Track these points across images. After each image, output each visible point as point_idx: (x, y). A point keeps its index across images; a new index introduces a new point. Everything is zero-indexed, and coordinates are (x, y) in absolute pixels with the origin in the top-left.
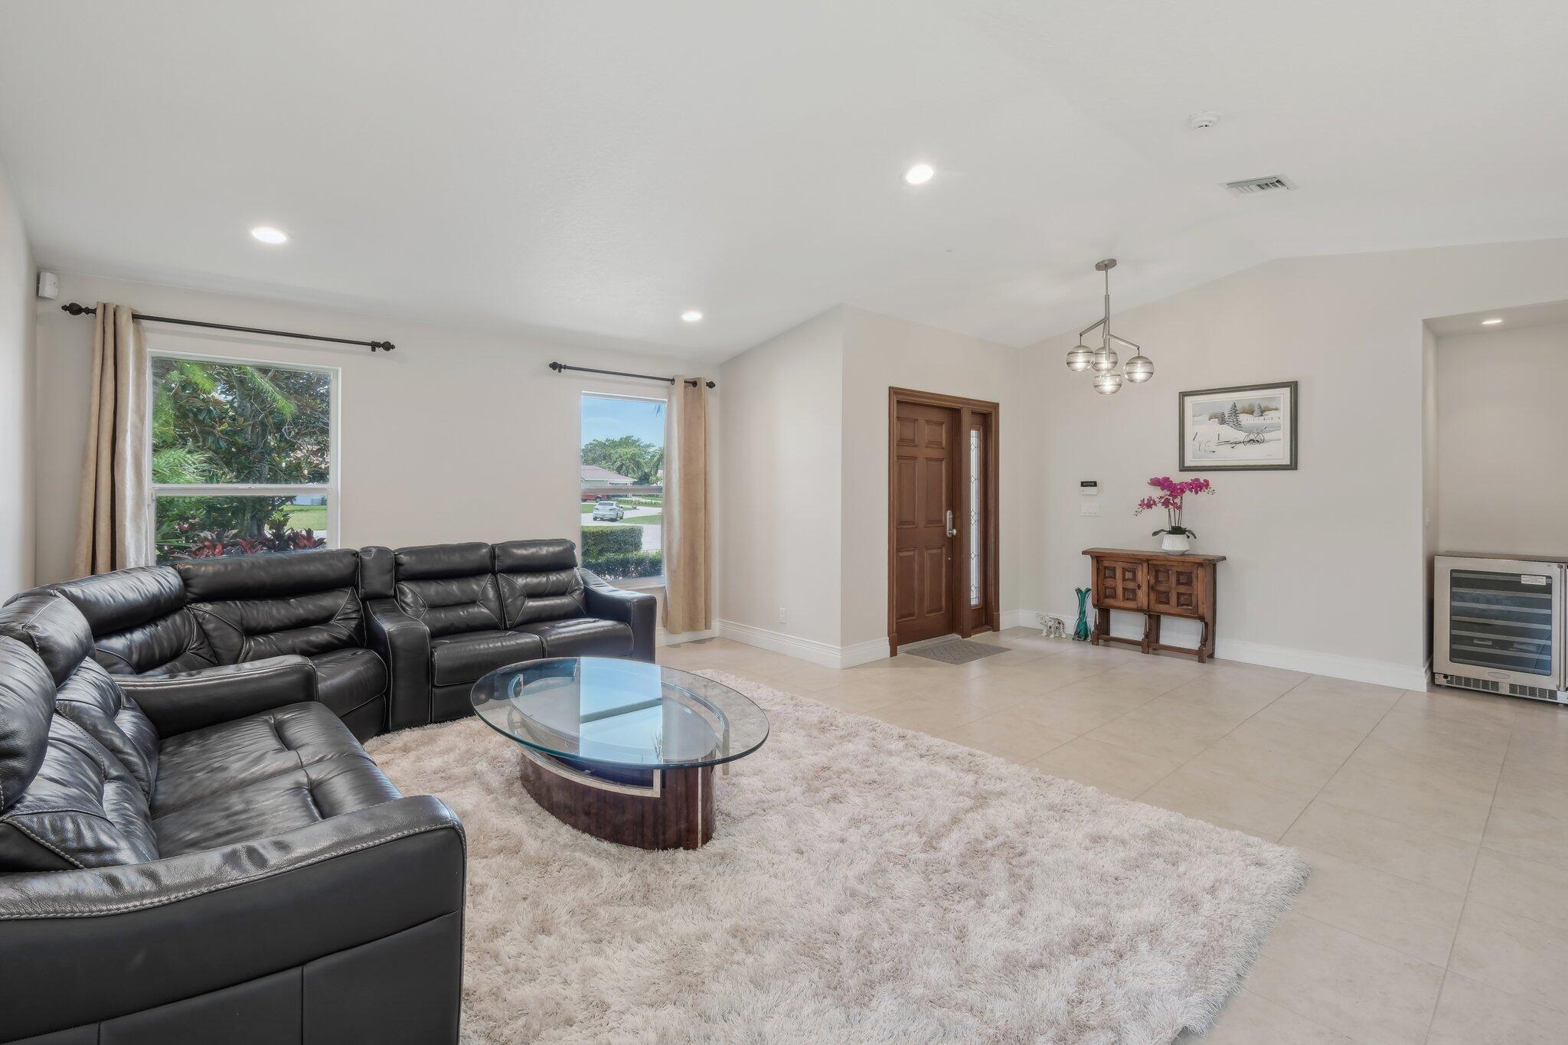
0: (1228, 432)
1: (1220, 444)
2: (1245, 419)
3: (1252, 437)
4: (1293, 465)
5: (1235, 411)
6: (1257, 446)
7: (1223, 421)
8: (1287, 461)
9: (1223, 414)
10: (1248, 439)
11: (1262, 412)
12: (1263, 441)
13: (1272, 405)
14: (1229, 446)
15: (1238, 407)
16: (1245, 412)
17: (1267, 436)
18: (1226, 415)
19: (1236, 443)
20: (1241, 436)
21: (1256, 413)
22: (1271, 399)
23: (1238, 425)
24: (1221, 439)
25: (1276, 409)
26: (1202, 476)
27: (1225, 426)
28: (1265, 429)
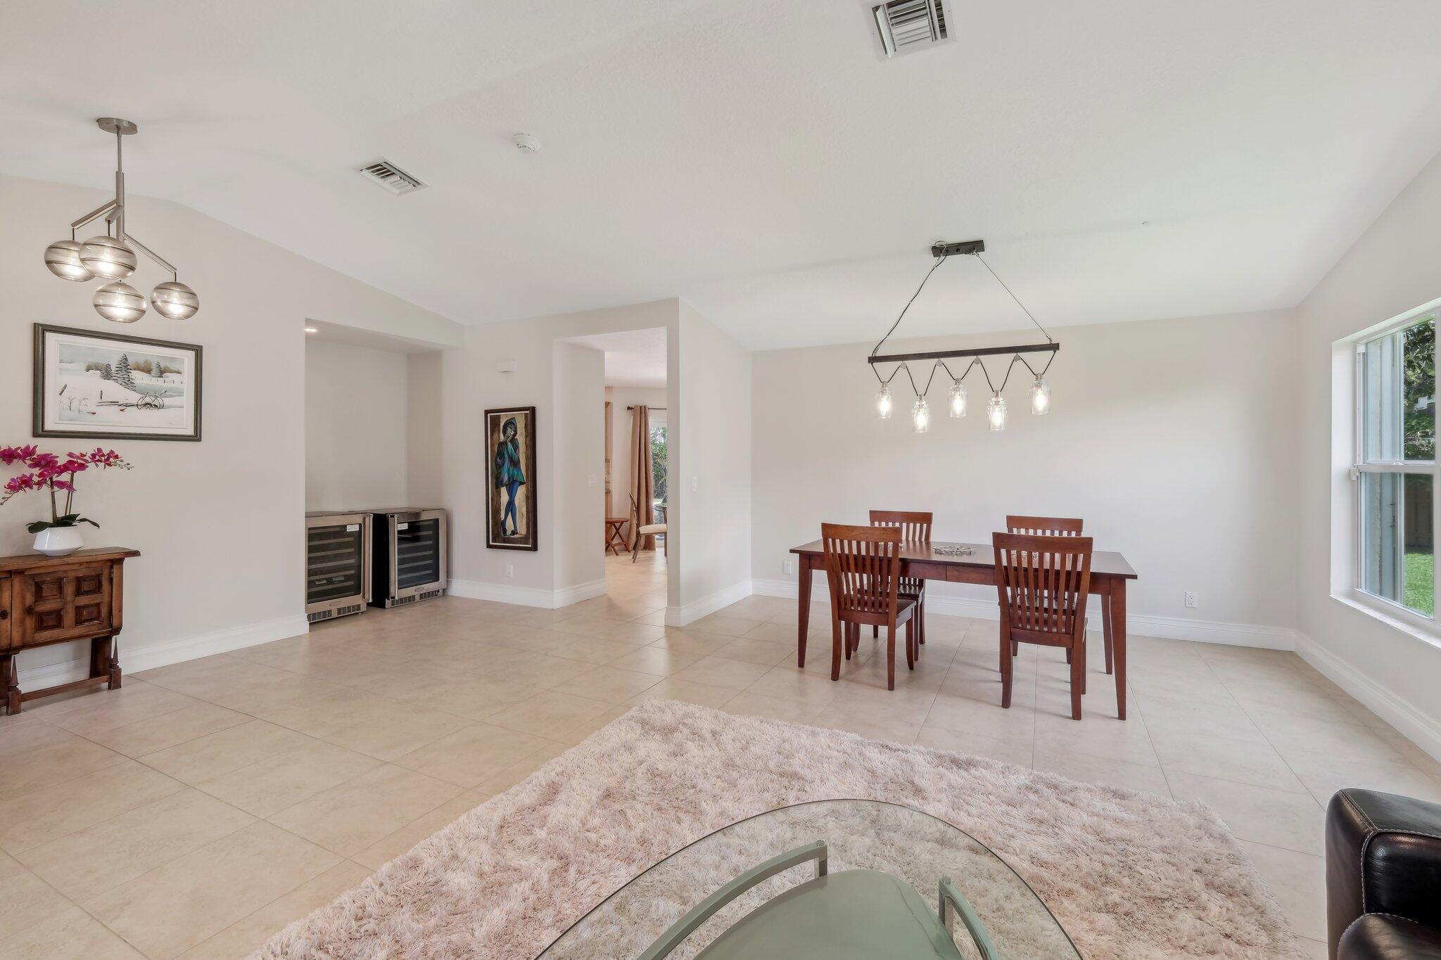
0: (114, 390)
1: (102, 404)
2: (138, 377)
3: (148, 400)
4: (196, 437)
5: (125, 365)
6: (154, 412)
7: (107, 374)
8: (190, 431)
9: (108, 366)
10: (144, 403)
11: (162, 372)
12: (162, 407)
13: (173, 366)
14: (116, 408)
15: (131, 361)
16: (138, 368)
17: (167, 401)
18: (113, 368)
19: (127, 405)
20: (134, 397)
21: (155, 371)
22: (172, 359)
23: (129, 384)
24: (103, 400)
25: (179, 372)
26: (107, 446)
27: (111, 382)
28: (165, 393)
